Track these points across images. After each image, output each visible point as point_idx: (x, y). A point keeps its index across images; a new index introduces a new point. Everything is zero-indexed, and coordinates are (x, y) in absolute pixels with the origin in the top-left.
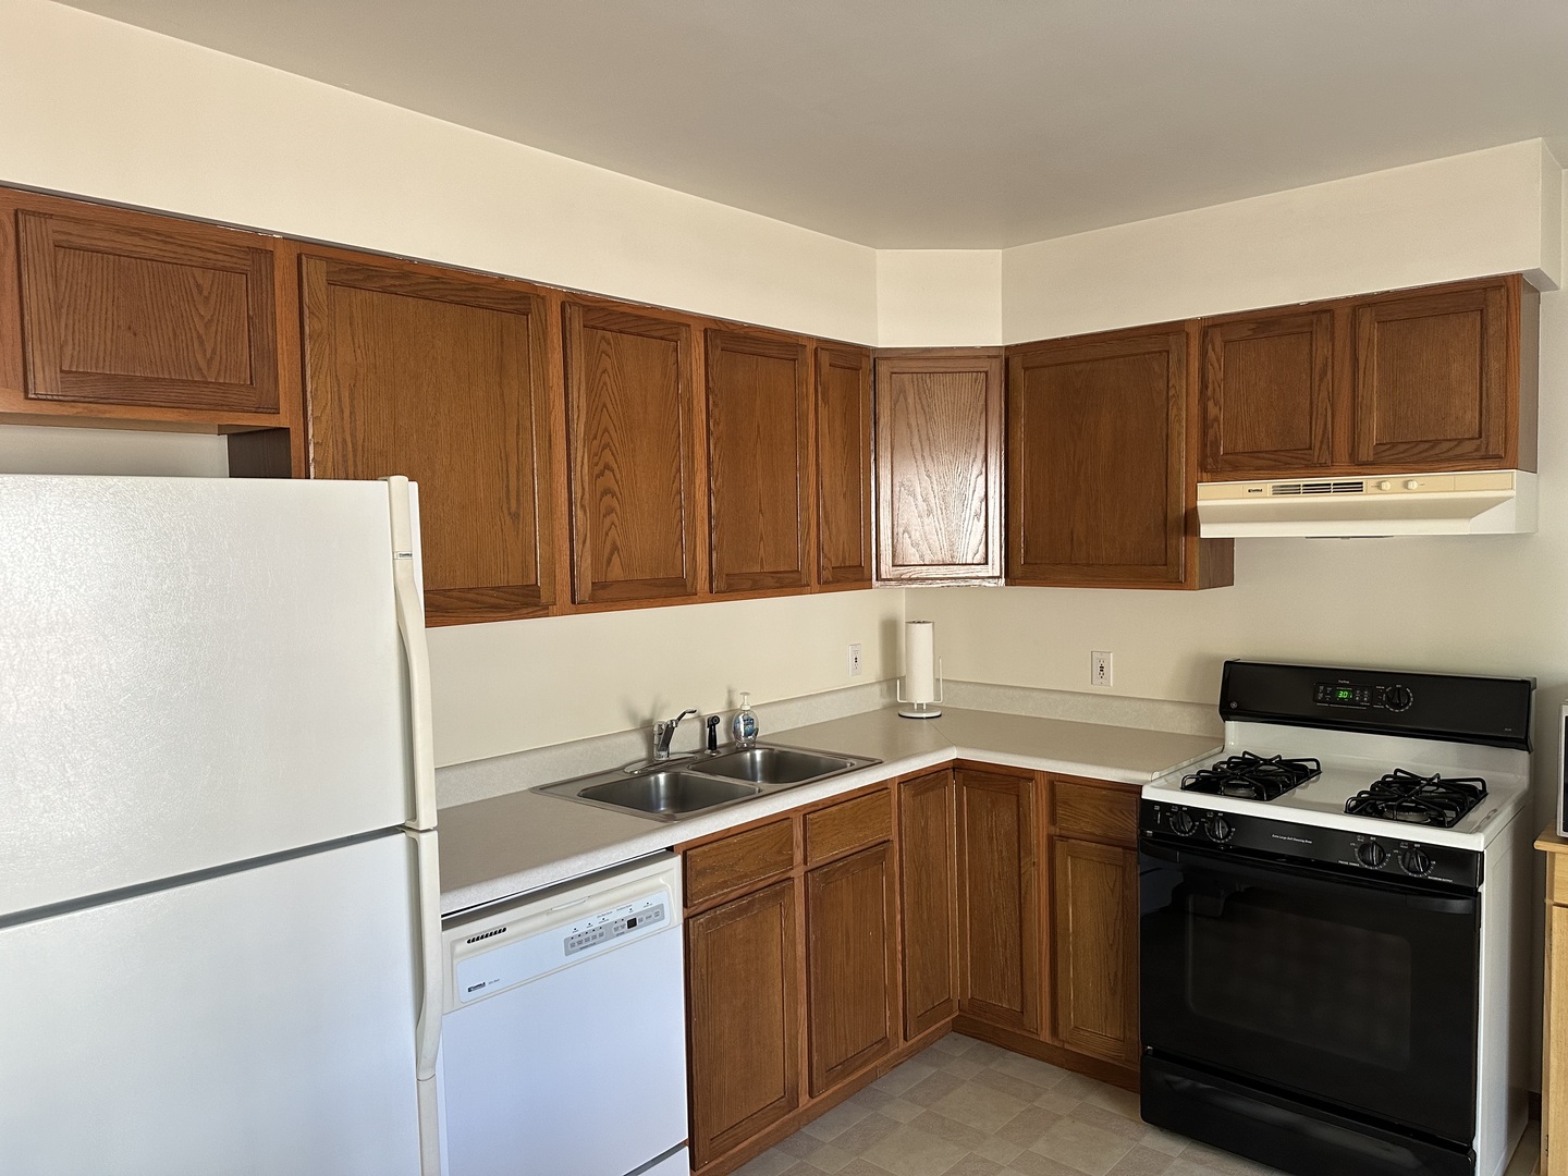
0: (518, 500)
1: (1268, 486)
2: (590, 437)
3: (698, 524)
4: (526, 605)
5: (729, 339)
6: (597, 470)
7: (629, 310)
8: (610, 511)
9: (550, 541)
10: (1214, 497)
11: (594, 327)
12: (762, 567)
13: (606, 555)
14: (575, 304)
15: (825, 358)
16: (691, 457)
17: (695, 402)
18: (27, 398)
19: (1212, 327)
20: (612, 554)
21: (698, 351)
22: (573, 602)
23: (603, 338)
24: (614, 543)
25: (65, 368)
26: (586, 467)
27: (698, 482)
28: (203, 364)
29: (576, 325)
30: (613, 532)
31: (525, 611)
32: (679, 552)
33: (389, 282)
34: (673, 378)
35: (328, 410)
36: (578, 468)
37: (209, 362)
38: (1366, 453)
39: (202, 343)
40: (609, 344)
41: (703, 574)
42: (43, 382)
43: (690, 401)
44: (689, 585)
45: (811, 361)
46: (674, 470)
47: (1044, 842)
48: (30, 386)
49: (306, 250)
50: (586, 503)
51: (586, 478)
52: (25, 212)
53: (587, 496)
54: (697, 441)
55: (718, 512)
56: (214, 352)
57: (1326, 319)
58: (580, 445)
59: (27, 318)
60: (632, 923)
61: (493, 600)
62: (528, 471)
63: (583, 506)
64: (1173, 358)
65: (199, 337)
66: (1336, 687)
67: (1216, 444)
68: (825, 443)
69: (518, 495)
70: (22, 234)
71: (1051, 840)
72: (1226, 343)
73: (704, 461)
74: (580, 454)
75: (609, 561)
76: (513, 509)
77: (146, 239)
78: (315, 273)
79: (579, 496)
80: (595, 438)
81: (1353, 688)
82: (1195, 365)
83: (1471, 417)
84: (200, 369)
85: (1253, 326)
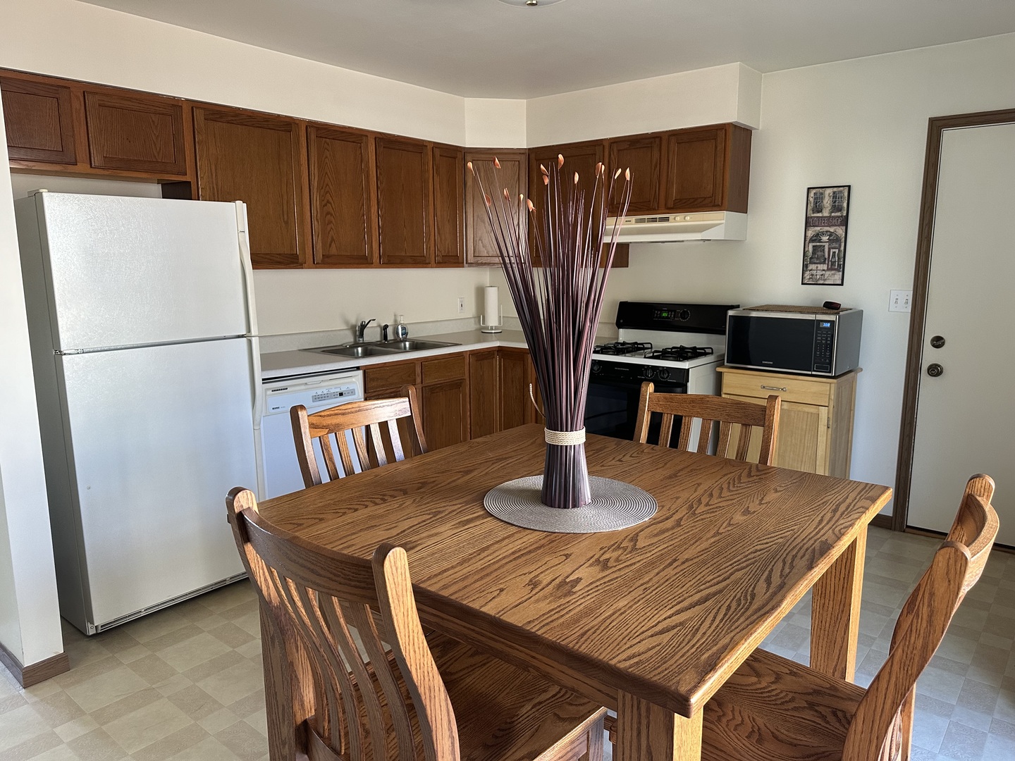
0: (288, 216)
2: (320, 188)
3: (373, 231)
4: (293, 263)
5: (387, 142)
6: (324, 203)
7: (338, 129)
8: (330, 222)
9: (302, 234)
11: (321, 137)
12: (406, 253)
13: (329, 243)
14: (312, 126)
15: (437, 152)
16: (369, 199)
17: (371, 173)
18: (91, 167)
20: (331, 242)
21: (372, 148)
22: (314, 263)
23: (325, 142)
24: (332, 237)
25: (105, 155)
26: (318, 202)
27: (372, 211)
28: (156, 154)
29: (313, 136)
30: (332, 233)
31: (292, 265)
32: (364, 244)
33: (230, 118)
34: (360, 160)
35: (206, 174)
36: (315, 202)
37: (158, 153)
38: (672, 204)
39: (155, 145)
40: (328, 144)
41: (376, 255)
42: (97, 160)
43: (368, 172)
44: (369, 259)
45: (430, 153)
46: (361, 205)
48: (93, 163)
49: (195, 105)
50: (319, 218)
51: (318, 207)
52: (88, 92)
53: (319, 215)
54: (372, 191)
55: (383, 225)
56: (160, 149)
57: (657, 140)
58: (315, 190)
59: (90, 135)
60: (341, 394)
61: (278, 260)
62: (292, 202)
63: (317, 220)
65: (154, 143)
66: (661, 311)
68: (438, 195)
69: (287, 213)
70: (87, 101)
72: (619, 151)
73: (376, 202)
74: (316, 196)
75: (330, 245)
76: (285, 220)
77: (132, 102)
78: (199, 115)
79: (315, 215)
80: (322, 188)
81: (668, 311)
83: (710, 187)
84: (155, 157)
85: (629, 143)
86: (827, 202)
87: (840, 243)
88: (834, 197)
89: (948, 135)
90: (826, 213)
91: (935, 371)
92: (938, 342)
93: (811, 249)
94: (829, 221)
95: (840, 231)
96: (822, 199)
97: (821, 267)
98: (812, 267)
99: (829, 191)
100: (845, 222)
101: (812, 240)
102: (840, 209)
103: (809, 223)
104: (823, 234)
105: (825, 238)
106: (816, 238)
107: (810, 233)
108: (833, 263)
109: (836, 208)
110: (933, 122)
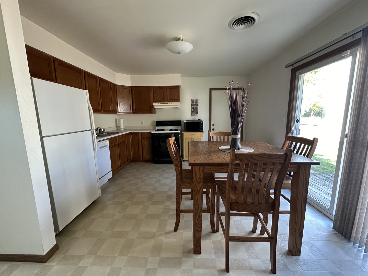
1: (160, 103)
5: (101, 80)
7: (91, 75)
10: (155, 104)
11: (88, 76)
12: (107, 109)
14: (86, 73)
16: (99, 94)
19: (154, 87)
21: (99, 81)
23: (89, 78)
27: (100, 98)
29: (86, 76)
32: (98, 106)
33: (65, 65)
34: (96, 84)
38: (168, 100)
43: (98, 87)
44: (100, 111)
45: (110, 85)
47: (141, 139)
49: (55, 59)
55: (102, 102)
57: (164, 88)
60: (105, 146)
64: (150, 90)
66: (166, 122)
67: (155, 99)
68: (112, 95)
71: (142, 139)
72: (155, 89)
78: (56, 62)
81: (167, 122)
82: (152, 91)
83: (176, 97)
84: (44, 73)
85: (158, 87)
86: (195, 102)
87: (197, 108)
88: (196, 101)
89: (213, 91)
90: (195, 103)
91: (213, 130)
92: (213, 125)
93: (192, 110)
94: (195, 105)
95: (197, 107)
96: (194, 101)
97: (194, 113)
98: (193, 113)
99: (195, 100)
100: (198, 105)
101: (192, 108)
102: (197, 103)
103: (192, 105)
104: (194, 107)
105: (195, 108)
106: (193, 108)
107: (192, 107)
108: (196, 112)
109: (196, 103)
110: (210, 89)
